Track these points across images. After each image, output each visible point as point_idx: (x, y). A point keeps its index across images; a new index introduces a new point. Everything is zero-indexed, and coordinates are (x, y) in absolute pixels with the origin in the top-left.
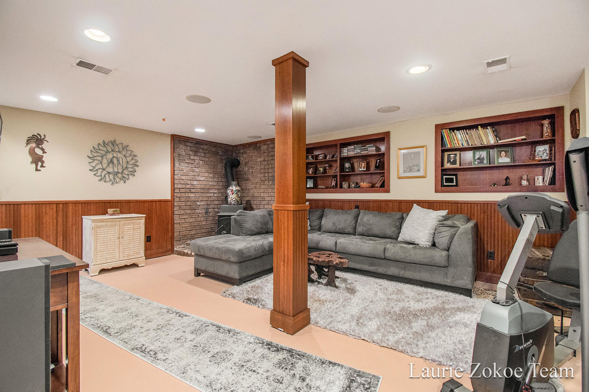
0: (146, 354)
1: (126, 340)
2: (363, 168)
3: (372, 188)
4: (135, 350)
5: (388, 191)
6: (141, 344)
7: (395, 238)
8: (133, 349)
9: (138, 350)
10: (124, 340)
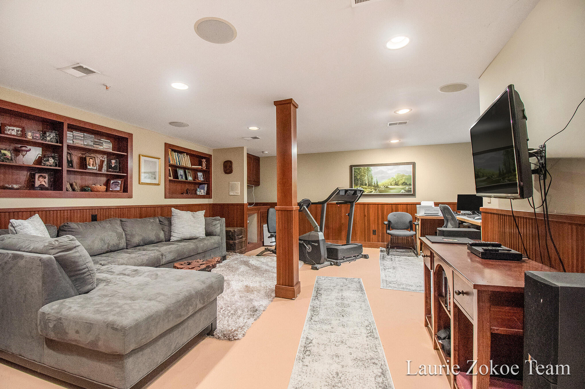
0: (372, 330)
1: (374, 350)
2: (91, 165)
3: (108, 192)
4: (375, 336)
5: (131, 197)
6: (368, 339)
7: (168, 240)
8: (376, 338)
9: (374, 335)
10: (376, 350)
